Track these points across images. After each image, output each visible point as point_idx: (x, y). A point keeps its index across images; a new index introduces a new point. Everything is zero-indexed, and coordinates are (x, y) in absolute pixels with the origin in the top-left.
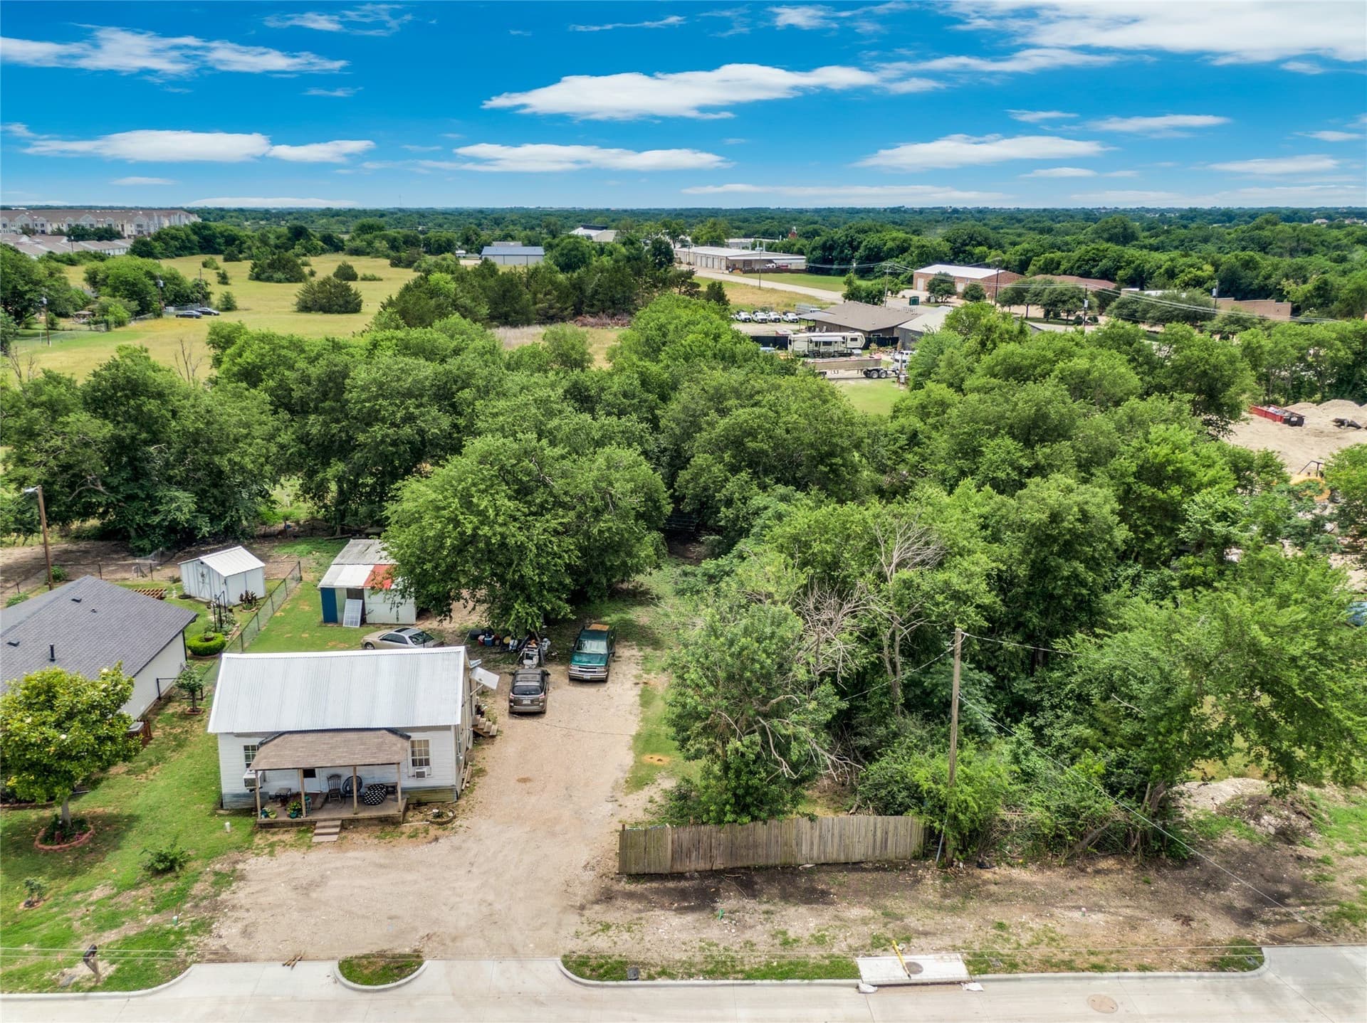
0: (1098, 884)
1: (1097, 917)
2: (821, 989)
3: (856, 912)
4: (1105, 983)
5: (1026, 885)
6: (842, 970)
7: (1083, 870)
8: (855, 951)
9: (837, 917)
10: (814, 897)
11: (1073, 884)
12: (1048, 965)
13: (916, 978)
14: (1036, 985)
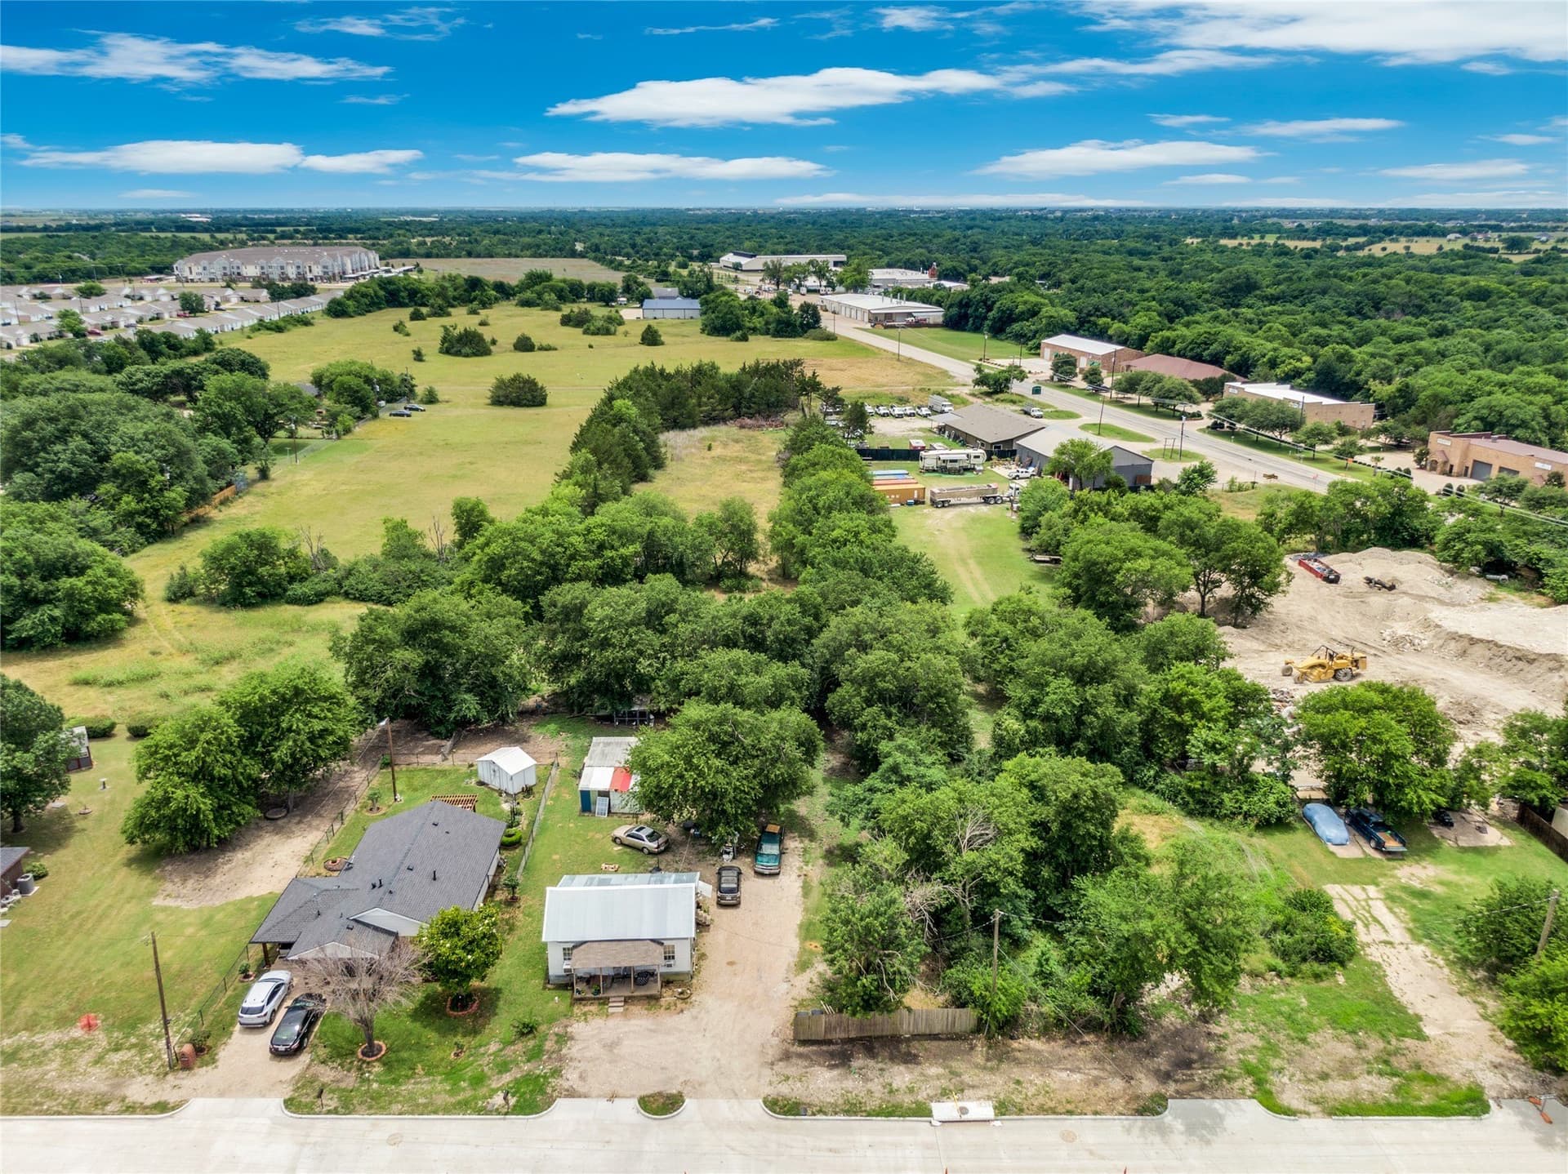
0: (1081, 1053)
1: (1077, 1077)
2: (912, 1123)
3: (934, 1070)
4: (1072, 1122)
5: (1039, 1052)
6: (921, 1111)
7: (1074, 1042)
8: (931, 1098)
9: (922, 1074)
10: (910, 1059)
11: (1066, 1052)
12: (1043, 1110)
13: (964, 1117)
14: (1033, 1123)
